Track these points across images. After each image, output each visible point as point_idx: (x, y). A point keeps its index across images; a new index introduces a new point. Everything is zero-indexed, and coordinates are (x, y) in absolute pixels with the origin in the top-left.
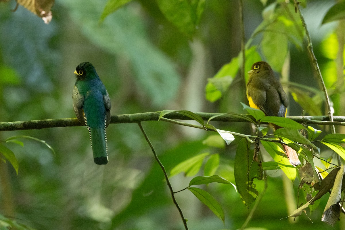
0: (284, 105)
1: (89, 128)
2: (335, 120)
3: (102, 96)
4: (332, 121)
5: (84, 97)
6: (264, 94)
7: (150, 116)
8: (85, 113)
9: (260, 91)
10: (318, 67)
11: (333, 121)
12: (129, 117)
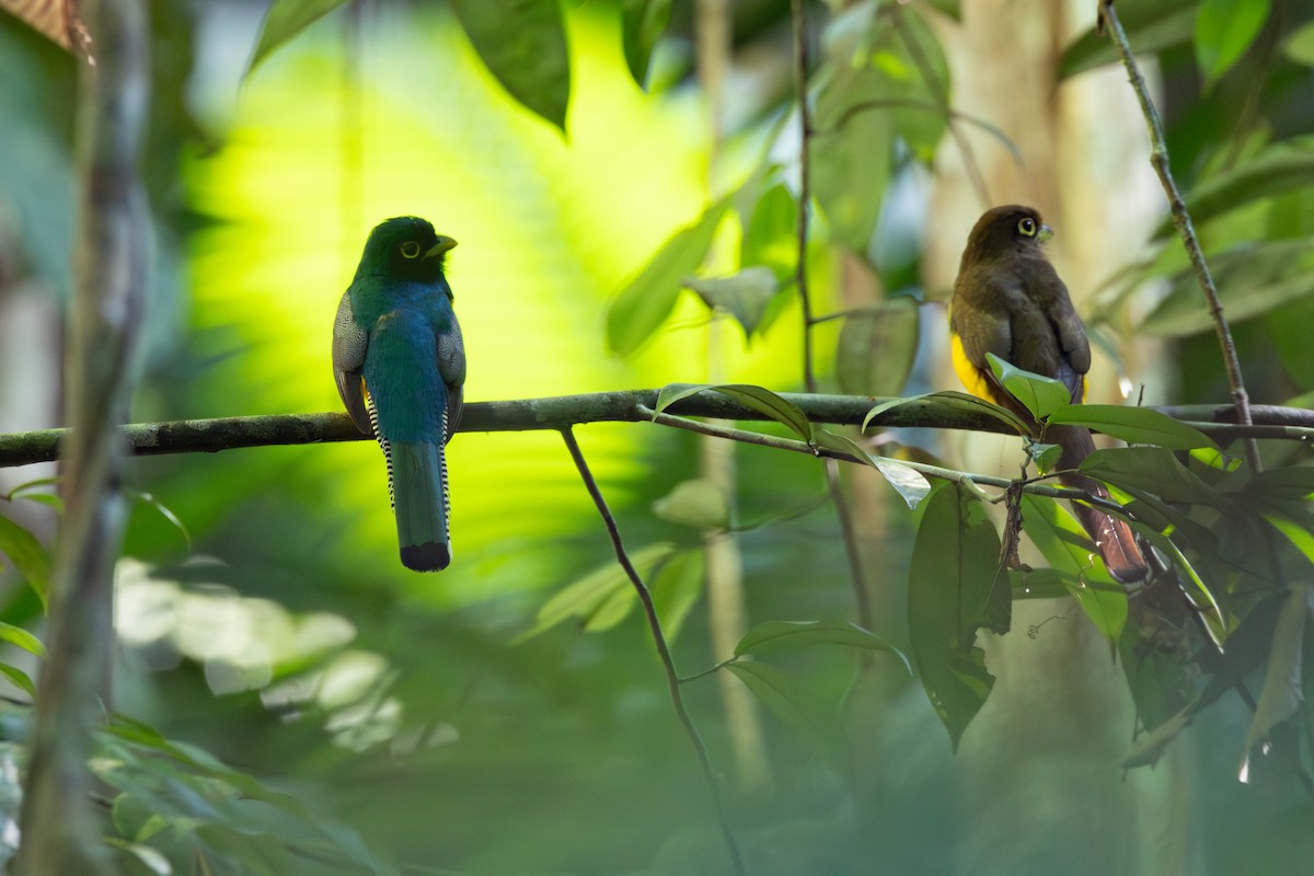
0: (1071, 365)
1: (386, 445)
2: (1257, 419)
3: (432, 333)
4: (1245, 423)
5: (369, 333)
6: (1004, 327)
7: (604, 404)
8: (370, 391)
9: (989, 317)
10: (1190, 228)
11: (1250, 423)
12: (533, 409)
